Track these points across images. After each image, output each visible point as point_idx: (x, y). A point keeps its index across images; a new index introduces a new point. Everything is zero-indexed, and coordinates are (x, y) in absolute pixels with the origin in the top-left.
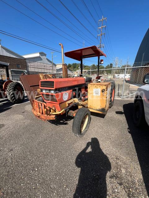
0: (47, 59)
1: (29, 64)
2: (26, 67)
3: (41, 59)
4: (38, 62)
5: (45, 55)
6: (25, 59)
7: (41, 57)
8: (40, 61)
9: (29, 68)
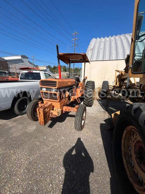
0: (29, 61)
1: (10, 66)
2: (7, 68)
3: (23, 62)
4: (20, 64)
5: (27, 58)
6: (7, 61)
7: (22, 59)
8: (21, 64)
9: (10, 69)
